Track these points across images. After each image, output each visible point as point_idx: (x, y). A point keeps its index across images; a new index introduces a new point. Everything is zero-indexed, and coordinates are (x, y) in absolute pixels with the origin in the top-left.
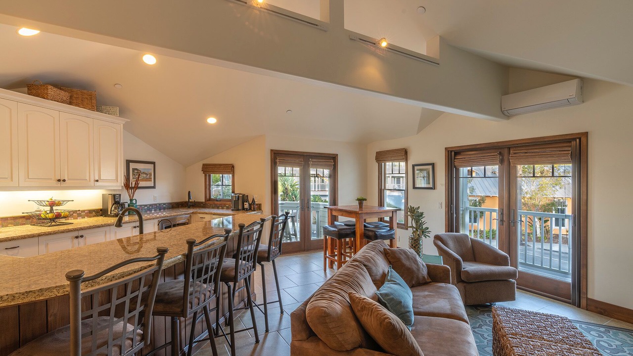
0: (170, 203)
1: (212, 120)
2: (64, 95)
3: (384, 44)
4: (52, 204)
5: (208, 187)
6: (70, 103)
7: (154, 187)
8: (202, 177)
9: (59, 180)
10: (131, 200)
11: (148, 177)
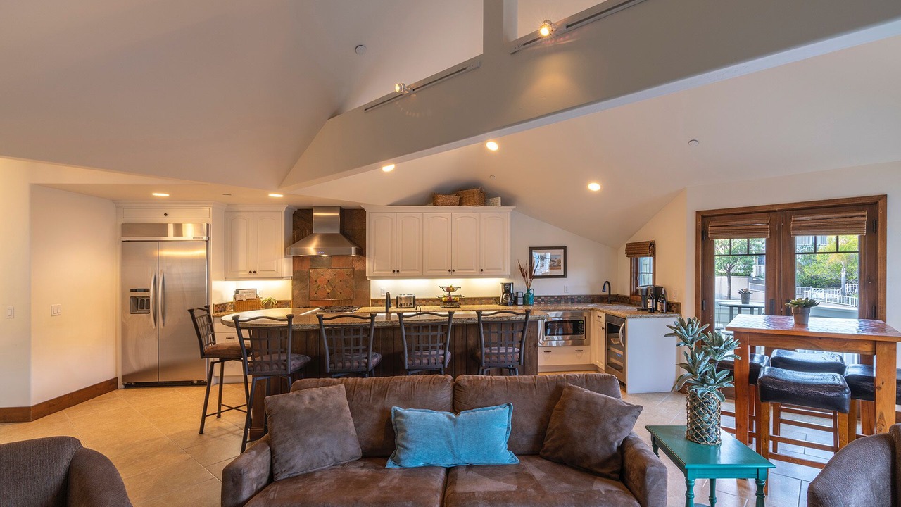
0: (590, 296)
1: (594, 187)
2: (455, 198)
3: (545, 32)
4: (449, 290)
5: (636, 273)
6: (461, 204)
7: (564, 276)
8: (626, 262)
9: (450, 271)
10: (528, 290)
11: (556, 264)
